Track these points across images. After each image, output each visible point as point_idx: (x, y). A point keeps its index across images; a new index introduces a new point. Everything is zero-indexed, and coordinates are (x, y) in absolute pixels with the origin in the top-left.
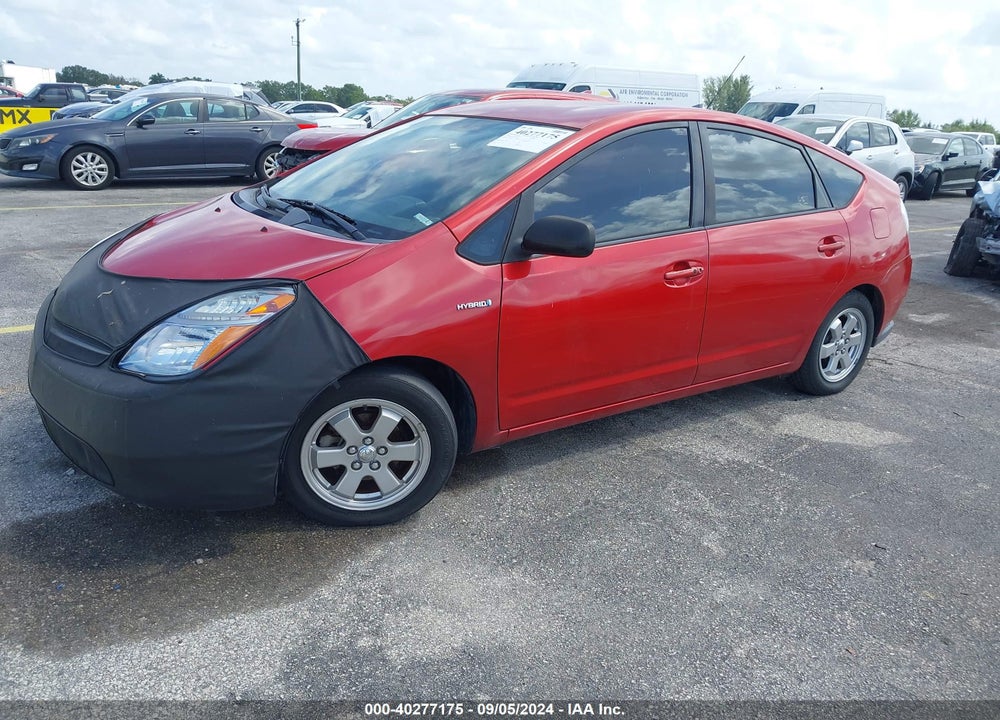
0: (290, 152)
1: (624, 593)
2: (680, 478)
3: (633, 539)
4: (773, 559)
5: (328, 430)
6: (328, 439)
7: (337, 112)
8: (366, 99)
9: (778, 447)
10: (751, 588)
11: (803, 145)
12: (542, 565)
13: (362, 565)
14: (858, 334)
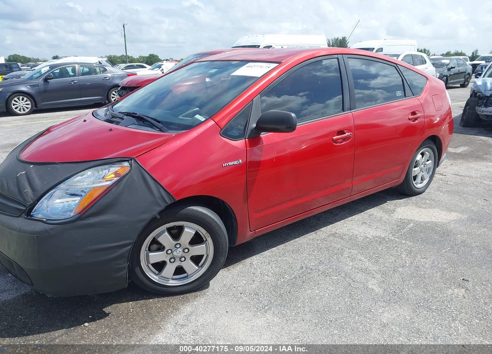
0: (124, 88)
1: (331, 321)
2: (350, 249)
3: (332, 288)
4: (409, 292)
5: (155, 241)
6: (155, 246)
7: (145, 67)
8: (160, 61)
9: (398, 226)
10: (401, 311)
11: (396, 64)
12: (282, 309)
13: (180, 318)
14: (430, 161)
